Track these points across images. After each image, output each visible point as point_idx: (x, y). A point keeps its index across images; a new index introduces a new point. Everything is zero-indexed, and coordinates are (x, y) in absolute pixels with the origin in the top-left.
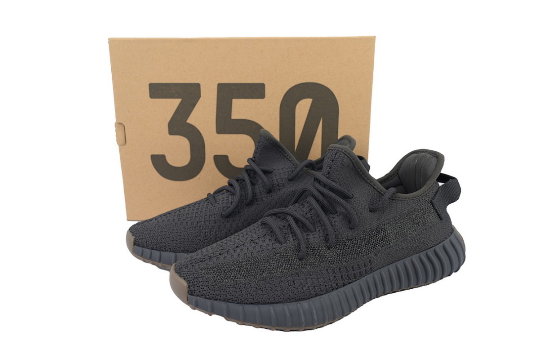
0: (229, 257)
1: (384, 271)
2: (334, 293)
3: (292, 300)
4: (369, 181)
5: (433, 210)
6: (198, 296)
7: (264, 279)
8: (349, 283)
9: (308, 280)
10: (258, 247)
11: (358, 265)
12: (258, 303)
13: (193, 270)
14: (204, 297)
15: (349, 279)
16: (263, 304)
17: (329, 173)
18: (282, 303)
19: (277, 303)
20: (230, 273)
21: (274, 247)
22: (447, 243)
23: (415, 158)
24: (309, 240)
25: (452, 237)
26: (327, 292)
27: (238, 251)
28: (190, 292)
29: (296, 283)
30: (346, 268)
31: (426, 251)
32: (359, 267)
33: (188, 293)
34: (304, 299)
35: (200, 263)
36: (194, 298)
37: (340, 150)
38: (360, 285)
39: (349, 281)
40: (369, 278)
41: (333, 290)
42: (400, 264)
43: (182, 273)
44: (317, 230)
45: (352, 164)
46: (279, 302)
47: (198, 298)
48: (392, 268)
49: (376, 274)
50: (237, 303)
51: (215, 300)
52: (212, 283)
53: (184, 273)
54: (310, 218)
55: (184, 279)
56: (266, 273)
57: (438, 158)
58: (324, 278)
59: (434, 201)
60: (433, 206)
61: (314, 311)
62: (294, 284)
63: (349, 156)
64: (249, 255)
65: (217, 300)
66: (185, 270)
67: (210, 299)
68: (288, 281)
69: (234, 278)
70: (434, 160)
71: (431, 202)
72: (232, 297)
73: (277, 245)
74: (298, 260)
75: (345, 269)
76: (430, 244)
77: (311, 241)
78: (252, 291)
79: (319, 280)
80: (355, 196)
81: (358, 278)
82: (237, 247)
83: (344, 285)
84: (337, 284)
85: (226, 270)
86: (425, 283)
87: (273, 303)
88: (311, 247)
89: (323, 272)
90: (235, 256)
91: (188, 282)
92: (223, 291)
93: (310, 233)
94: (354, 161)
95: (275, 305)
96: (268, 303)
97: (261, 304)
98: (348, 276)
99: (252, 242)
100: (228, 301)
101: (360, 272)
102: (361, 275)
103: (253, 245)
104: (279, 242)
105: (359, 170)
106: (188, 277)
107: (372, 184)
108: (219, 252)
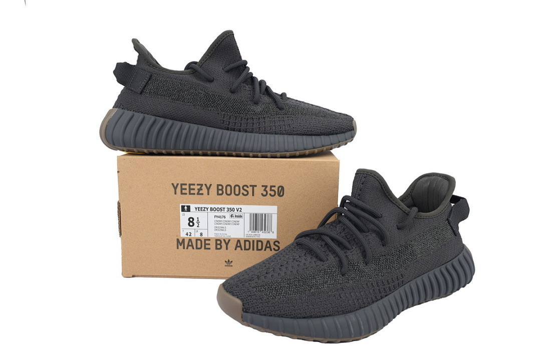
0: (276, 275)
1: (413, 284)
2: (374, 305)
3: (340, 313)
4: (394, 202)
5: (449, 227)
6: (253, 313)
7: (313, 294)
8: (386, 296)
9: (352, 294)
10: (301, 264)
11: (392, 279)
12: (311, 317)
13: (245, 288)
14: (258, 313)
15: (386, 292)
16: (315, 317)
17: (359, 195)
18: (332, 316)
19: (327, 316)
20: (281, 290)
21: (317, 264)
22: (461, 256)
23: (427, 180)
24: (349, 257)
25: (464, 251)
26: (369, 304)
27: (284, 269)
28: (244, 310)
29: (342, 296)
30: (383, 282)
31: (445, 265)
32: (393, 280)
33: (243, 310)
34: (351, 312)
35: (250, 282)
36: (249, 316)
37: (369, 174)
38: (395, 297)
39: (385, 294)
40: (401, 289)
41: (373, 302)
42: (425, 277)
43: (234, 292)
44: (354, 248)
45: (380, 187)
46: (330, 315)
47: (253, 315)
48: (419, 280)
49: (407, 287)
50: (292, 318)
51: (270, 316)
52: (265, 300)
53: (236, 291)
54: (345, 237)
55: (238, 297)
56: (314, 288)
57: (449, 181)
58: (365, 291)
59: (450, 219)
60: (449, 223)
61: (361, 322)
62: (341, 297)
63: (378, 179)
64: (295, 272)
65: (272, 316)
66: (236, 289)
67: (265, 315)
68: (335, 296)
69: (285, 294)
70: (446, 182)
71: (448, 220)
72: (285, 312)
73: (319, 263)
74: (341, 275)
75: (381, 283)
76: (449, 258)
77: (350, 257)
78: (304, 306)
79: (362, 293)
80: (384, 215)
81: (393, 291)
82: (281, 266)
83: (382, 298)
84: (376, 297)
85: (276, 287)
86: (439, 296)
87: (324, 316)
88: (351, 263)
89: (364, 286)
90: (282, 274)
91: (242, 300)
92: (277, 307)
93: (348, 251)
94: (382, 184)
95: (327, 318)
96: (320, 317)
97: (313, 318)
98: (384, 289)
99: (295, 260)
100: (282, 317)
101: (394, 285)
102: (395, 288)
103: (298, 263)
104: (321, 260)
105: (386, 192)
106: (241, 295)
107: (397, 204)
108: (266, 271)
